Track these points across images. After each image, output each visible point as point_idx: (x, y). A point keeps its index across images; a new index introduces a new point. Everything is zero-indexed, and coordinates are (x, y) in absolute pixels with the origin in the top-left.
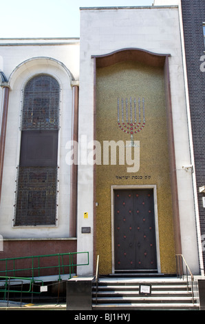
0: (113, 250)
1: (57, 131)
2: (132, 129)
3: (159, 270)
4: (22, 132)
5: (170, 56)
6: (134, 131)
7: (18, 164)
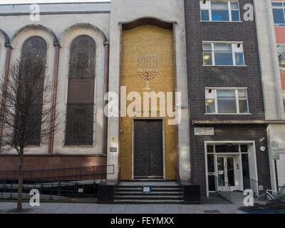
0: (133, 163)
1: (94, 78)
2: (148, 76)
3: (164, 177)
4: (69, 79)
5: (176, 23)
6: (149, 78)
7: (66, 102)
